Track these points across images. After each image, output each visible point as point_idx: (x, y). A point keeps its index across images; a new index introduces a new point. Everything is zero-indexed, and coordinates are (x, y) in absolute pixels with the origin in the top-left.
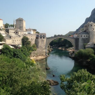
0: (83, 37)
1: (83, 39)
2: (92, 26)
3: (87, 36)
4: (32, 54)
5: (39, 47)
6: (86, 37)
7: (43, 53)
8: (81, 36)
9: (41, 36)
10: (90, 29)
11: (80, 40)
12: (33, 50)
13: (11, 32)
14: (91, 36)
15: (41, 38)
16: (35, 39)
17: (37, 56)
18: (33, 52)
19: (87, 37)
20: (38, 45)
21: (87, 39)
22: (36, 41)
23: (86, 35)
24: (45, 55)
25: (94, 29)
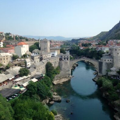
0: (107, 62)
1: (106, 63)
2: (116, 50)
3: (111, 60)
4: (55, 78)
5: (62, 69)
6: (109, 62)
7: (66, 75)
8: (105, 60)
9: (65, 57)
10: (114, 53)
11: (104, 64)
12: (56, 74)
13: (36, 58)
14: (115, 60)
15: (65, 59)
16: (58, 62)
17: (60, 79)
18: (57, 75)
19: (111, 62)
20: (62, 68)
21: (110, 63)
22: (59, 63)
23: (109, 60)
24: (69, 77)
25: (118, 54)
